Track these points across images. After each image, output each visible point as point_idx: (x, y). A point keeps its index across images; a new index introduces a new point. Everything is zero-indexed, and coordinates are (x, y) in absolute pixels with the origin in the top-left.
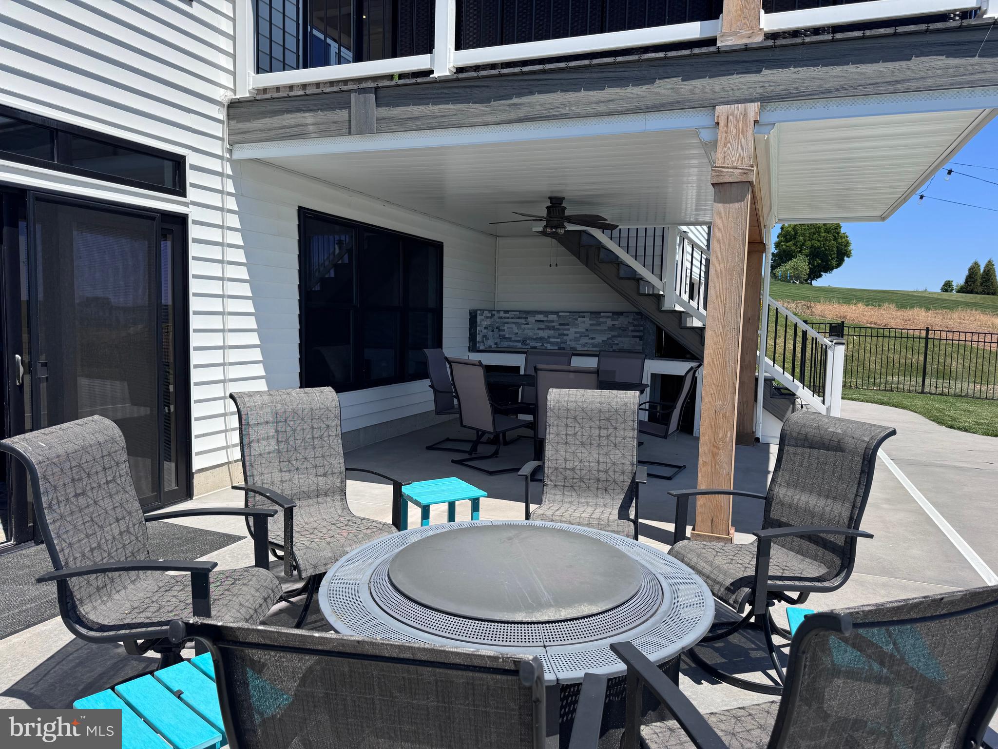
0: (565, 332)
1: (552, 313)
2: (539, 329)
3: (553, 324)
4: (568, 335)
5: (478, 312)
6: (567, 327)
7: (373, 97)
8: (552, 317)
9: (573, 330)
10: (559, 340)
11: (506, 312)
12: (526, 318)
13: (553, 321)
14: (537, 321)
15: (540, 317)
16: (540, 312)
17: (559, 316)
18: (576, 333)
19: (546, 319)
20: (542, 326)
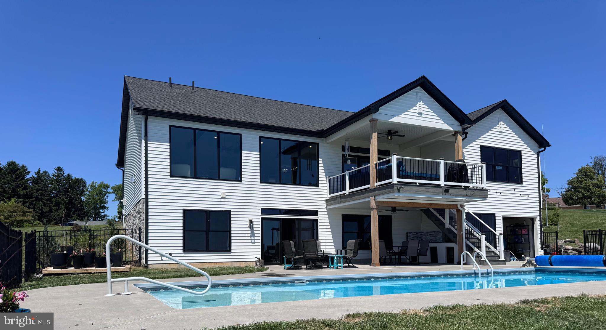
0: (436, 237)
1: (433, 232)
2: (431, 237)
3: (433, 235)
4: (437, 238)
5: (408, 233)
6: (436, 236)
7: (339, 198)
8: (433, 233)
9: (438, 236)
10: (435, 240)
11: (423, 233)
12: (427, 234)
13: (433, 234)
14: (430, 235)
15: (430, 233)
16: (430, 232)
17: (435, 233)
18: (439, 237)
19: (431, 234)
20: (431, 236)
